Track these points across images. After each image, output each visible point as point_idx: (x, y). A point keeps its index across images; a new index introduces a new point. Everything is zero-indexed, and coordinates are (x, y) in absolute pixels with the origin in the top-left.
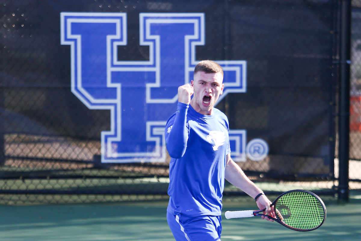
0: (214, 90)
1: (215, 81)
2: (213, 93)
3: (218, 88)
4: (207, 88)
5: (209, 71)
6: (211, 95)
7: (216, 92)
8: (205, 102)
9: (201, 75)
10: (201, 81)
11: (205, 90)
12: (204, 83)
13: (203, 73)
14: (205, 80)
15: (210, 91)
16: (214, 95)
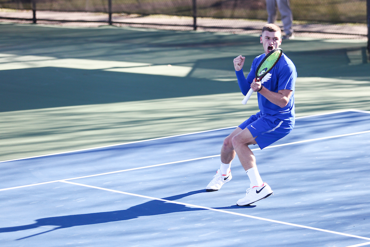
0: (275, 42)
1: (276, 36)
2: (274, 44)
3: (277, 41)
4: (270, 41)
5: (271, 30)
6: (272, 46)
7: (276, 44)
8: (269, 51)
9: (266, 33)
10: (266, 37)
11: (269, 42)
12: (268, 38)
13: (268, 32)
14: (269, 36)
15: (272, 43)
16: (275, 46)
